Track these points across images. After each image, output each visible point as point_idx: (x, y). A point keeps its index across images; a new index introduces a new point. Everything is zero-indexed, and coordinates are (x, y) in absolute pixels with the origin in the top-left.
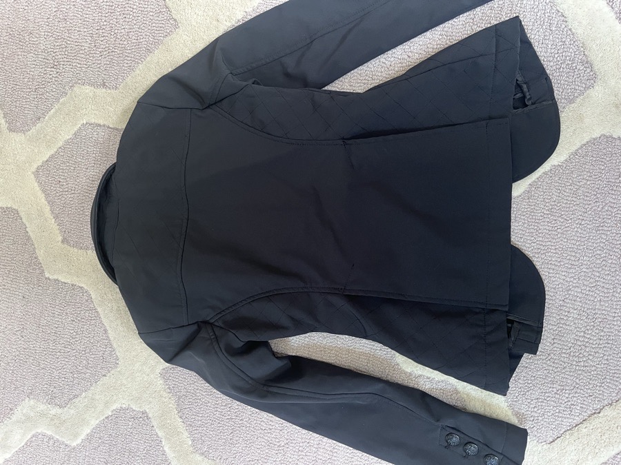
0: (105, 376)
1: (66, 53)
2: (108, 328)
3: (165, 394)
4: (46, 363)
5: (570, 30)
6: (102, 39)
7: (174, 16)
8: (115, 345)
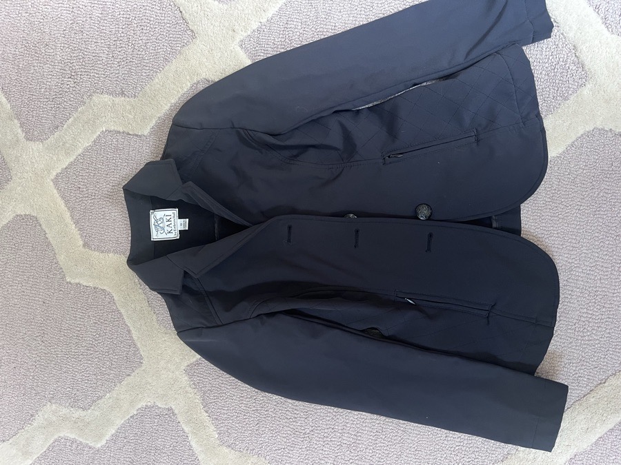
0: (129, 375)
1: (84, 64)
2: (131, 328)
3: (189, 389)
4: (68, 366)
5: (562, 34)
6: (120, 50)
7: (190, 27)
8: (139, 345)
